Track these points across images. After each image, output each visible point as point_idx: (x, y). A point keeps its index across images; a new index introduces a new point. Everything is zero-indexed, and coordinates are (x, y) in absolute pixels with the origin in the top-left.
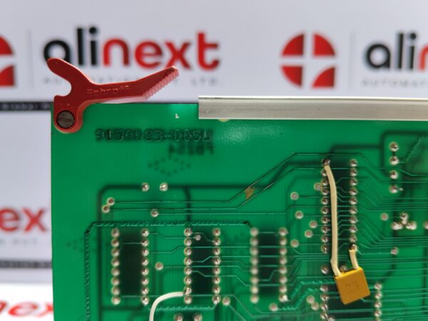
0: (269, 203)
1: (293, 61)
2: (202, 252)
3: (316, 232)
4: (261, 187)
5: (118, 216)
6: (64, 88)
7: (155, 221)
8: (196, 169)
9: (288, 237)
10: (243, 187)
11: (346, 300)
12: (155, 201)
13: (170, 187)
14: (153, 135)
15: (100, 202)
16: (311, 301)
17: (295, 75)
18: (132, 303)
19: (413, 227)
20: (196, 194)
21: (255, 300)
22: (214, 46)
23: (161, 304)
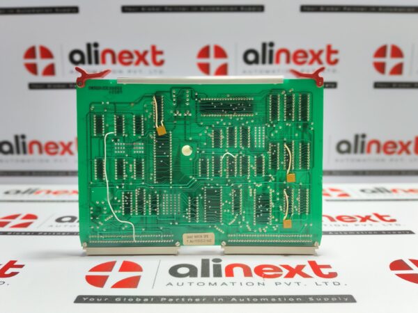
0: (139, 107)
1: (204, 61)
2: (119, 121)
3: (152, 116)
4: (136, 103)
5: (95, 111)
6: (80, 75)
7: (105, 112)
8: (118, 98)
9: (144, 117)
10: (130, 103)
11: (159, 135)
12: (106, 107)
13: (110, 103)
14: (105, 88)
15: (90, 107)
16: (151, 136)
17: (205, 68)
18: (100, 136)
19: (180, 115)
20: (117, 105)
21: (134, 135)
22: (161, 53)
23: (108, 136)
